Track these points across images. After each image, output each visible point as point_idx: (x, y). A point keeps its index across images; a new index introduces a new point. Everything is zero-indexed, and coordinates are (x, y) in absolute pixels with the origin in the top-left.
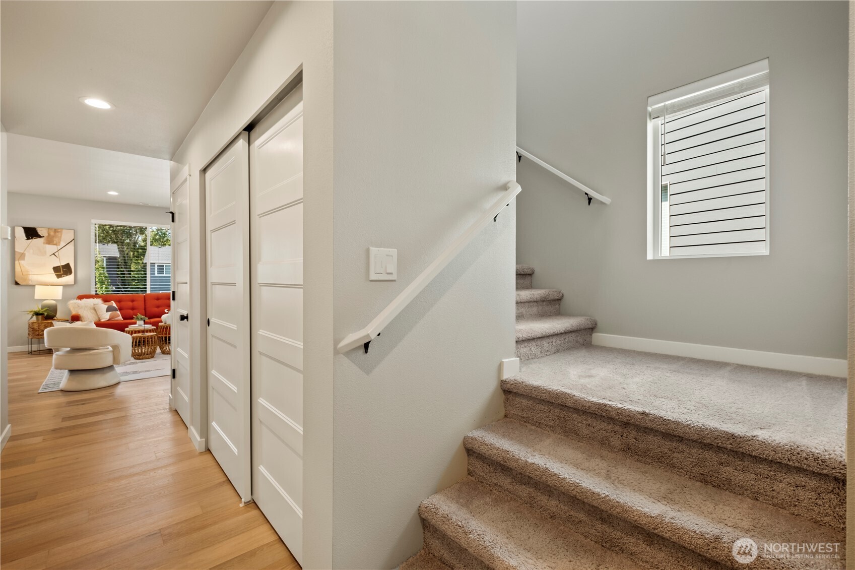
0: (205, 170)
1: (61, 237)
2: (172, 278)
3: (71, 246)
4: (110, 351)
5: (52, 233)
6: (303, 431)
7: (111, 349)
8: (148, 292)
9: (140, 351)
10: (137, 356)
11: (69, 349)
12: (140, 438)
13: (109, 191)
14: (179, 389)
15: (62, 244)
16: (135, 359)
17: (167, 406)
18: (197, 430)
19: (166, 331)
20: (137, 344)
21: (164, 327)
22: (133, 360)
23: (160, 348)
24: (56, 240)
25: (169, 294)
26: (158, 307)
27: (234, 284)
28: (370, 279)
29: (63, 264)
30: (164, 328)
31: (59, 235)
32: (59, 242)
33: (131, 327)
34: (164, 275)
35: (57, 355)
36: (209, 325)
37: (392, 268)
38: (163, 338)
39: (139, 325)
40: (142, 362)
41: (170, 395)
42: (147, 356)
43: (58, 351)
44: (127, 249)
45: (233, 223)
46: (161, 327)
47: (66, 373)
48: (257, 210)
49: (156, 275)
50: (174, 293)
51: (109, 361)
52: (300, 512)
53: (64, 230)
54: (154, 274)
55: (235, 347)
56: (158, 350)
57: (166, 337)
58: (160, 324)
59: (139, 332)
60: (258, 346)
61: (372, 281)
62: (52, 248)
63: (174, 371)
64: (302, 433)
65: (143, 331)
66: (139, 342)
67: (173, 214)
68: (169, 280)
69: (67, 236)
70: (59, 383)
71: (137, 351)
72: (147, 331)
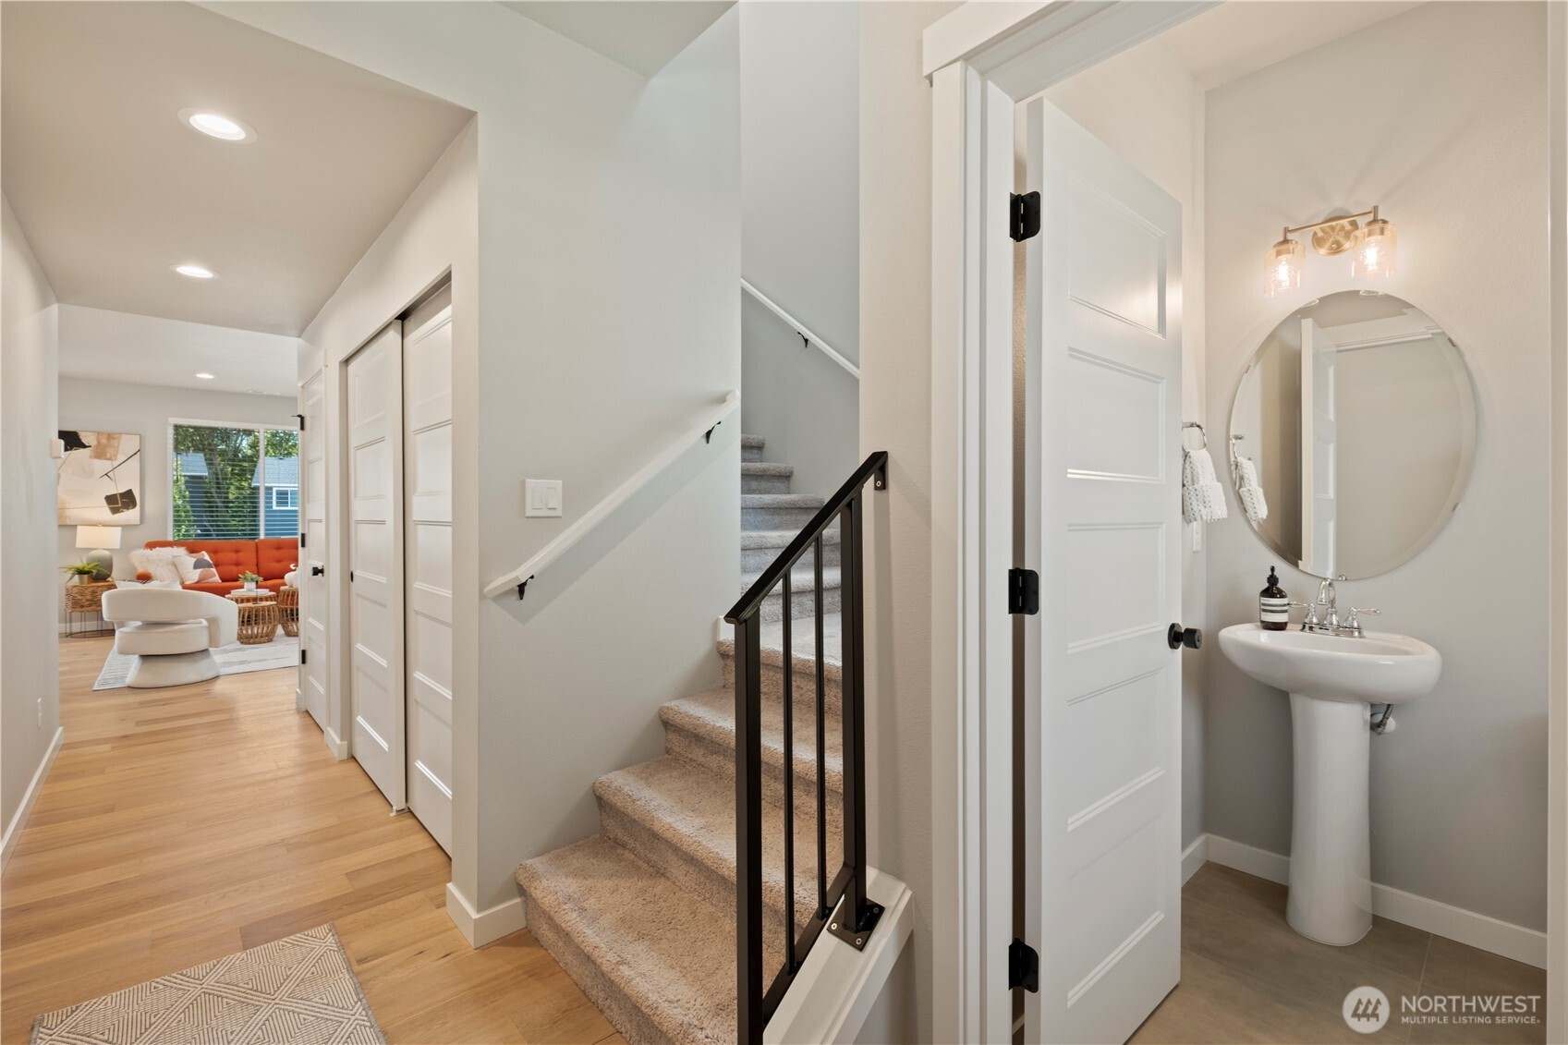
0: (347, 361)
1: (118, 446)
2: (300, 514)
3: (135, 462)
4: (205, 627)
5: (104, 441)
6: (453, 696)
7: (205, 623)
8: (262, 536)
9: (250, 632)
10: (245, 639)
11: (140, 623)
12: (255, 745)
13: (201, 372)
14: (311, 678)
15: (121, 458)
16: (242, 643)
17: (294, 706)
18: (335, 731)
19: (292, 600)
20: (246, 620)
21: (289, 592)
22: (238, 645)
23: (283, 627)
24: (110, 452)
25: (297, 540)
26: (279, 561)
27: (383, 522)
28: (527, 515)
29: (122, 490)
30: (288, 596)
31: (116, 444)
32: (116, 456)
33: (236, 593)
34: (289, 508)
35: (121, 632)
36: (352, 580)
37: (556, 502)
38: (288, 612)
39: (249, 589)
40: (254, 648)
41: (298, 690)
42: (262, 640)
43: (123, 626)
44: (222, 461)
45: (382, 440)
46: (285, 592)
47: (135, 660)
48: (413, 425)
49: (275, 508)
50: (303, 535)
51: (202, 643)
52: (448, 792)
53: (123, 436)
54: (272, 507)
55: (384, 606)
56: (280, 630)
57: (292, 610)
58: (282, 588)
59: (248, 600)
60: (414, 604)
61: (528, 517)
62: (102, 466)
63: (304, 653)
64: (451, 698)
65: (255, 600)
66: (249, 617)
67: (302, 418)
68: (296, 516)
69: (128, 445)
70: (123, 678)
71: (244, 632)
72: (261, 599)
